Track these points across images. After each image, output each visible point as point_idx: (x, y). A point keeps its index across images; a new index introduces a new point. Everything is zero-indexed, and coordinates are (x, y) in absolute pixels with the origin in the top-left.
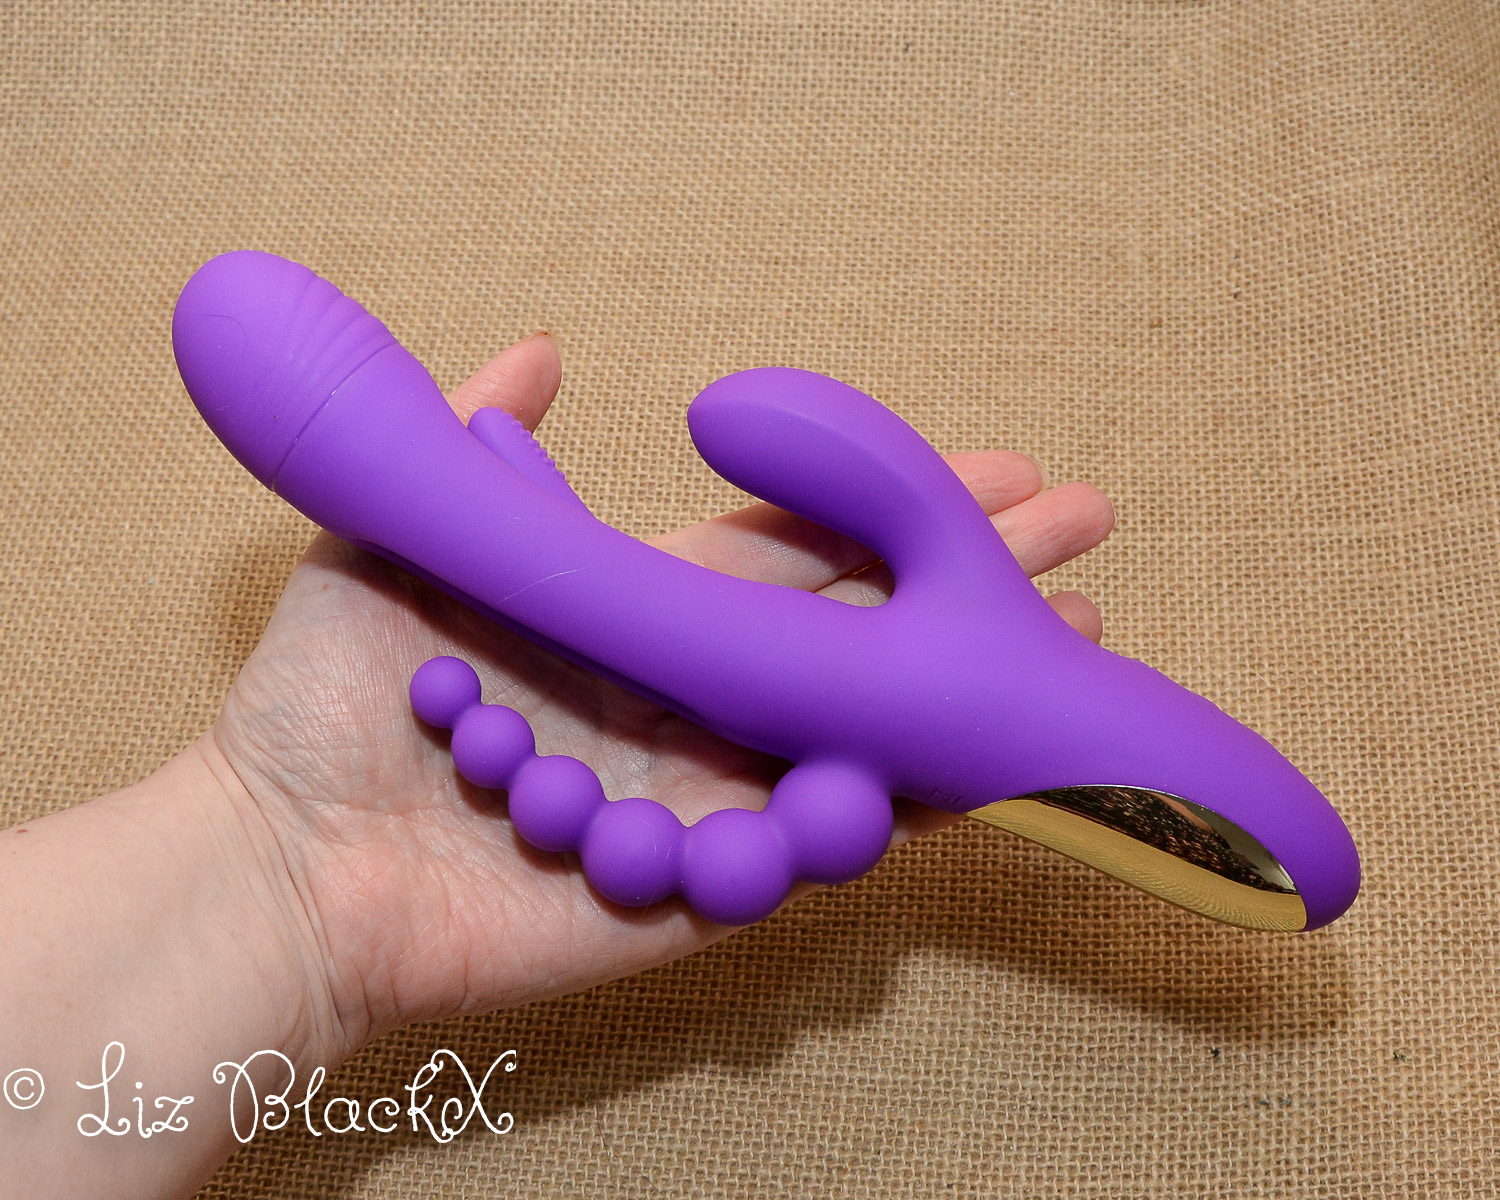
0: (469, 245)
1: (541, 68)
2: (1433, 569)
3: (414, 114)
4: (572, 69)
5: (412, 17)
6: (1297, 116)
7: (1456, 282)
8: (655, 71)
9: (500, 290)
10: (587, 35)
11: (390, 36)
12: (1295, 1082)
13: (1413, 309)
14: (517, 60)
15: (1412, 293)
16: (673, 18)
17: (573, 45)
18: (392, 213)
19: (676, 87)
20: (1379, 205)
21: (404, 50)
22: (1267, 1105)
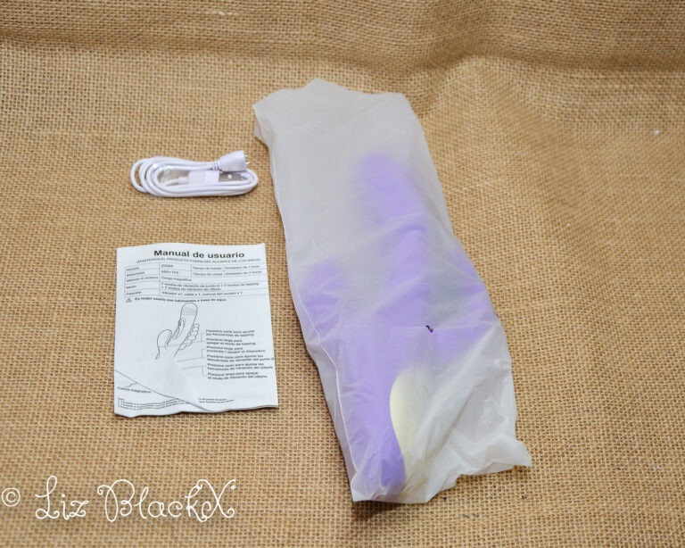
0: (96, 205)
1: (127, 136)
2: (529, 325)
3: (66, 153)
4: (141, 137)
5: (64, 112)
6: (465, 158)
7: (535, 219)
8: (180, 139)
9: (112, 222)
10: (148, 123)
11: (54, 120)
12: (480, 508)
13: (516, 229)
14: (115, 132)
15: (516, 223)
16: (188, 117)
17: (142, 127)
18: (57, 193)
19: (190, 146)
20: (501, 190)
21: (61, 127)
22: (468, 517)
